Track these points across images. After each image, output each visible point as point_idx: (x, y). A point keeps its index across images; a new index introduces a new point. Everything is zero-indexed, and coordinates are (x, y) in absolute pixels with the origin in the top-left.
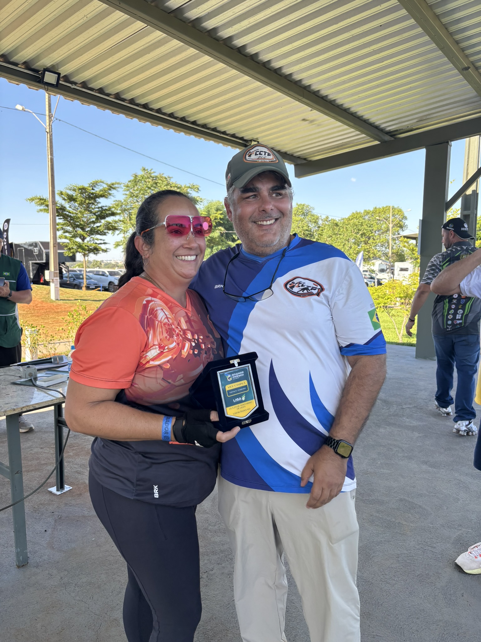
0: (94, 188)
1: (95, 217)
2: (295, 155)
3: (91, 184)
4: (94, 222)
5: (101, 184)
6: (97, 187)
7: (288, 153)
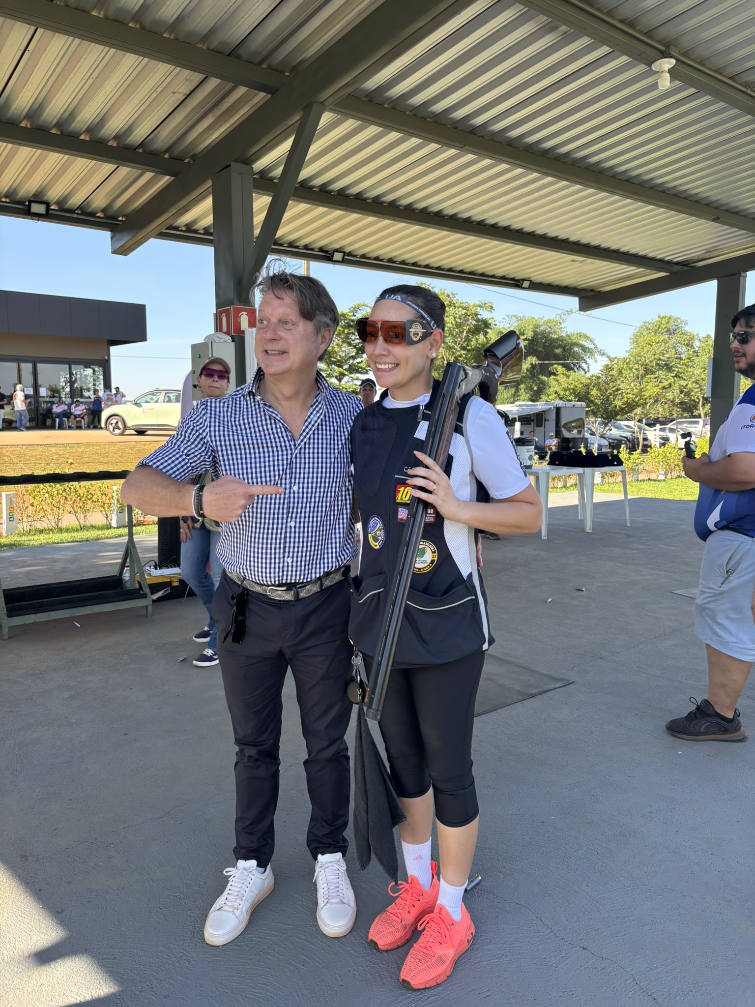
0: (355, 314)
1: (355, 350)
2: (578, 287)
3: (352, 309)
4: (354, 358)
5: (365, 307)
6: (359, 311)
7: (569, 286)
